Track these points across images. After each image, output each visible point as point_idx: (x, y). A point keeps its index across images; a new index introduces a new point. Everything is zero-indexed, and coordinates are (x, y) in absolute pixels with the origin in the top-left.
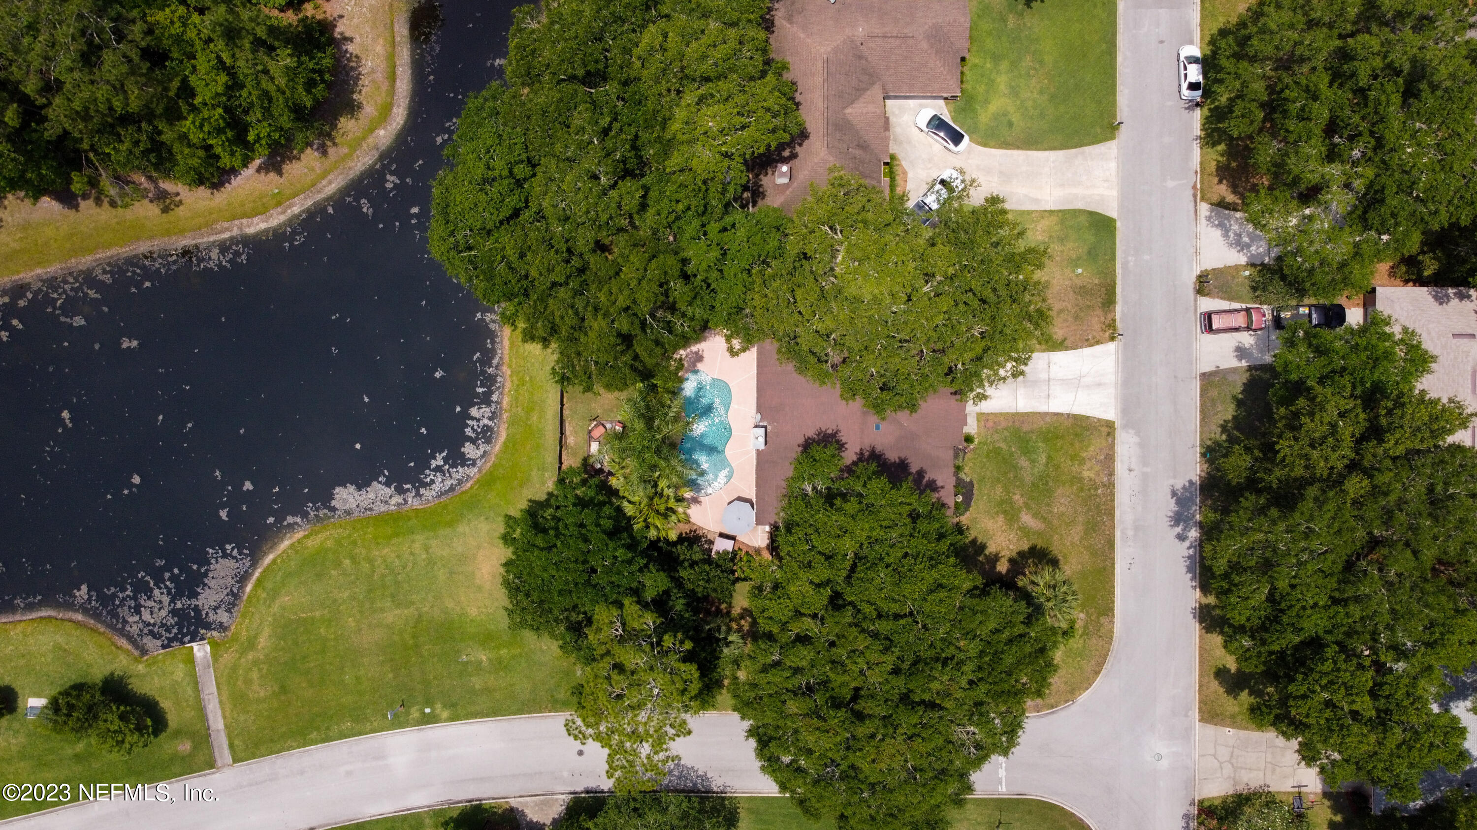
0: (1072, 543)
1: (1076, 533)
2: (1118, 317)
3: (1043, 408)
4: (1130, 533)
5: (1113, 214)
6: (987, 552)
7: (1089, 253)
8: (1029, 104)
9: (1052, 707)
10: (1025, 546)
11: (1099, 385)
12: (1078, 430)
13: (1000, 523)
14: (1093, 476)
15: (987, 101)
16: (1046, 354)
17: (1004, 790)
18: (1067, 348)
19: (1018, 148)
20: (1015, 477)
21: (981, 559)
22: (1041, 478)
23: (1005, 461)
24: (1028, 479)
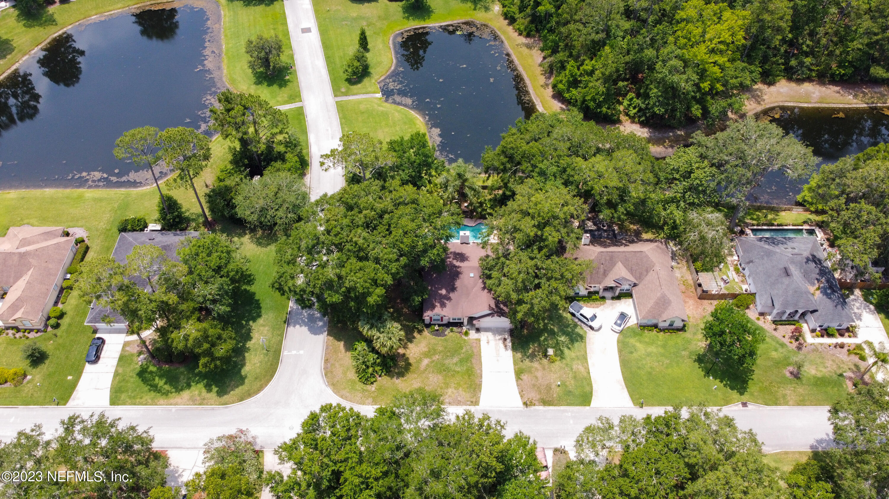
0: (412, 384)
1: (418, 386)
2: (537, 407)
3: (485, 369)
5: (593, 405)
7: (570, 391)
8: (644, 362)
9: (326, 375)
10: (411, 361)
12: (474, 386)
13: (424, 349)
14: (449, 394)
15: (640, 342)
17: (285, 354)
18: (517, 381)
19: (620, 357)
20: (448, 356)
21: (406, 340)
22: (448, 368)
23: (456, 351)
24: (447, 362)
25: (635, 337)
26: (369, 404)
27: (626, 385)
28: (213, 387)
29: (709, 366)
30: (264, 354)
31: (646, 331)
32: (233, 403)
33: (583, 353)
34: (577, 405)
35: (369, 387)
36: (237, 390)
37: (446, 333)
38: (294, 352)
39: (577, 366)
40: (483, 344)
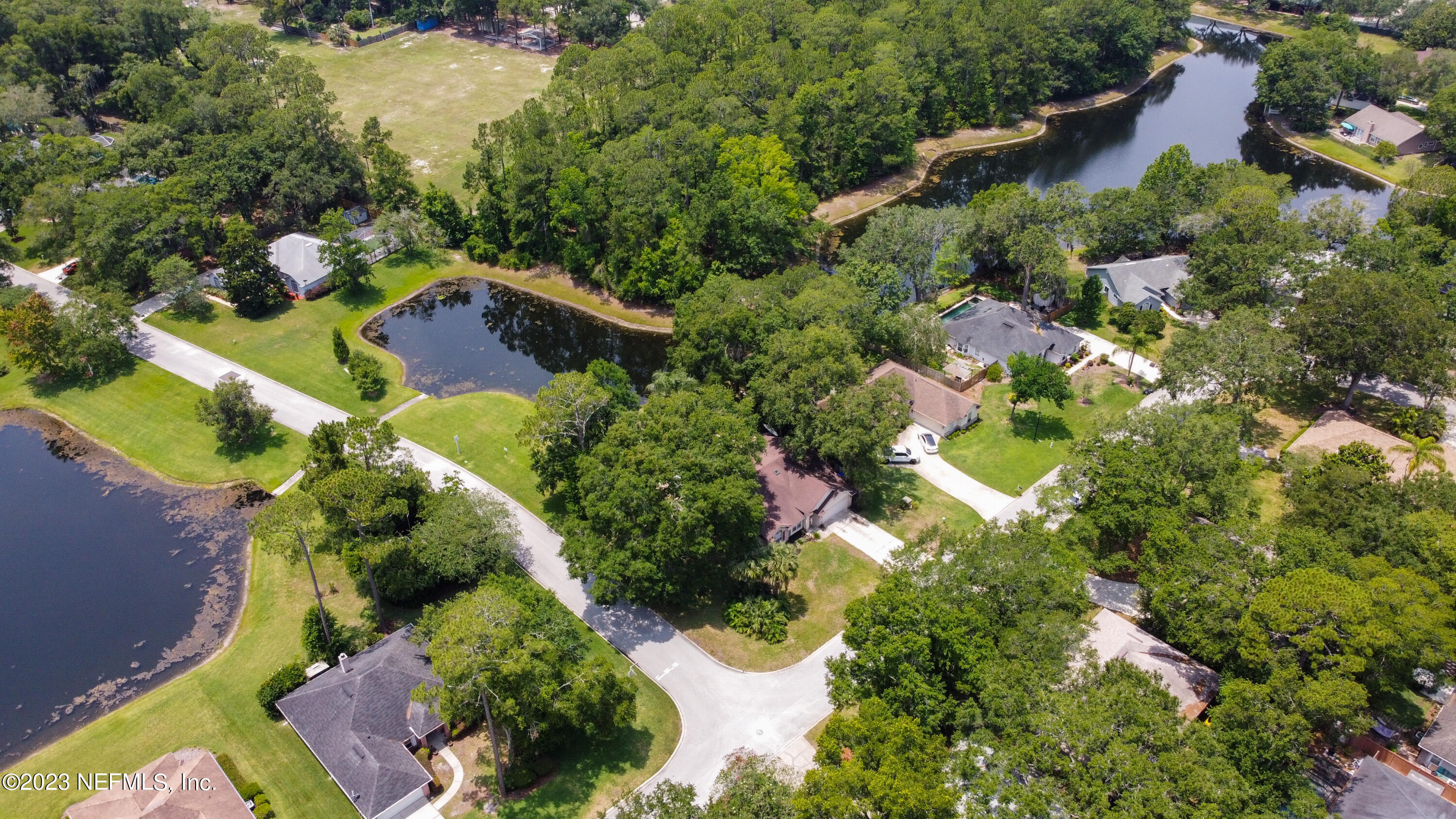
3: (869, 554)
7: (957, 521)
8: (983, 462)
9: (729, 665)
15: (961, 449)
17: (659, 679)
19: (960, 470)
23: (826, 557)
24: (829, 570)
25: (952, 448)
26: (806, 656)
27: (990, 487)
28: (621, 765)
29: (1028, 433)
31: (955, 438)
32: (666, 761)
33: (929, 486)
35: (786, 643)
36: (652, 747)
37: (799, 547)
38: (667, 671)
39: (938, 498)
40: (840, 534)
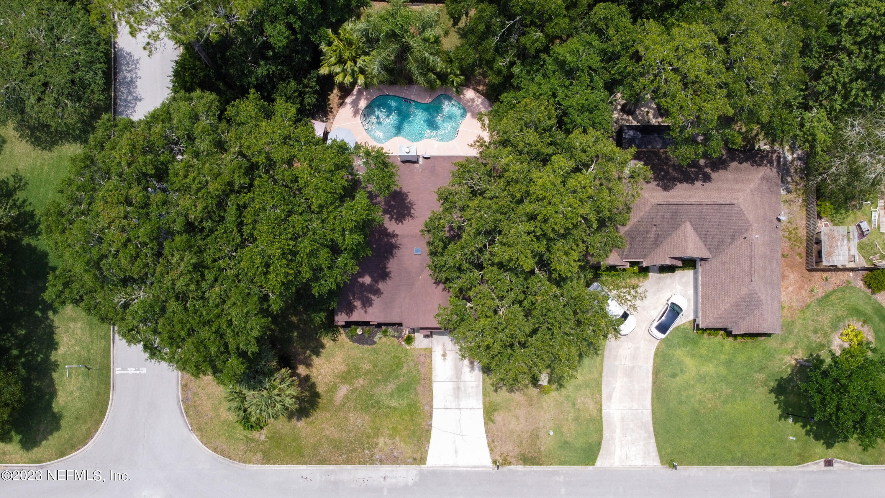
0: (323, 429)
1: (332, 432)
2: (513, 467)
3: (437, 403)
4: (332, 478)
5: (599, 463)
6: (314, 357)
7: (566, 443)
8: (691, 392)
9: (186, 413)
10: (320, 389)
11: (456, 452)
12: (418, 434)
13: (340, 368)
14: (380, 446)
15: (693, 356)
16: (481, 406)
17: (117, 373)
18: (486, 424)
19: (654, 382)
20: (378, 380)
21: (308, 352)
22: (378, 402)
23: (391, 371)
24: (377, 391)
25: (685, 345)
26: (258, 462)
27: (655, 431)
28: (13, 433)
29: (793, 398)
30: (84, 375)
31: (705, 335)
32: (50, 460)
33: (596, 375)
34: (574, 464)
35: (255, 434)
36: (50, 438)
37: (376, 339)
38: (131, 371)
39: (584, 399)
40: (437, 357)
